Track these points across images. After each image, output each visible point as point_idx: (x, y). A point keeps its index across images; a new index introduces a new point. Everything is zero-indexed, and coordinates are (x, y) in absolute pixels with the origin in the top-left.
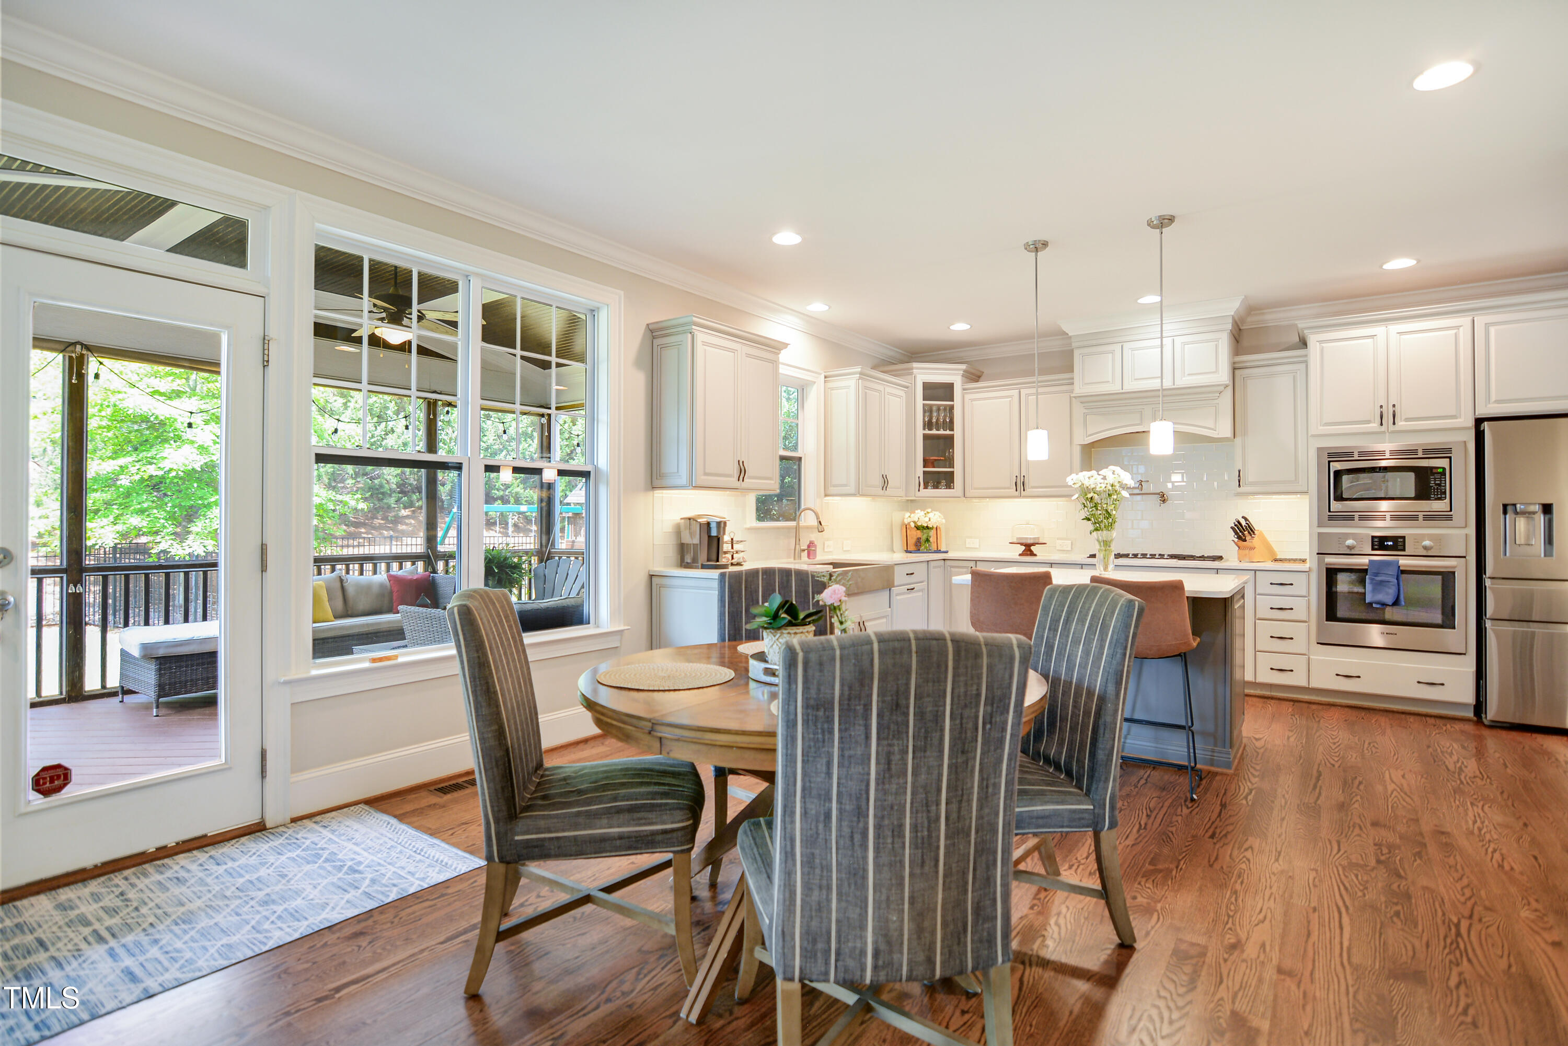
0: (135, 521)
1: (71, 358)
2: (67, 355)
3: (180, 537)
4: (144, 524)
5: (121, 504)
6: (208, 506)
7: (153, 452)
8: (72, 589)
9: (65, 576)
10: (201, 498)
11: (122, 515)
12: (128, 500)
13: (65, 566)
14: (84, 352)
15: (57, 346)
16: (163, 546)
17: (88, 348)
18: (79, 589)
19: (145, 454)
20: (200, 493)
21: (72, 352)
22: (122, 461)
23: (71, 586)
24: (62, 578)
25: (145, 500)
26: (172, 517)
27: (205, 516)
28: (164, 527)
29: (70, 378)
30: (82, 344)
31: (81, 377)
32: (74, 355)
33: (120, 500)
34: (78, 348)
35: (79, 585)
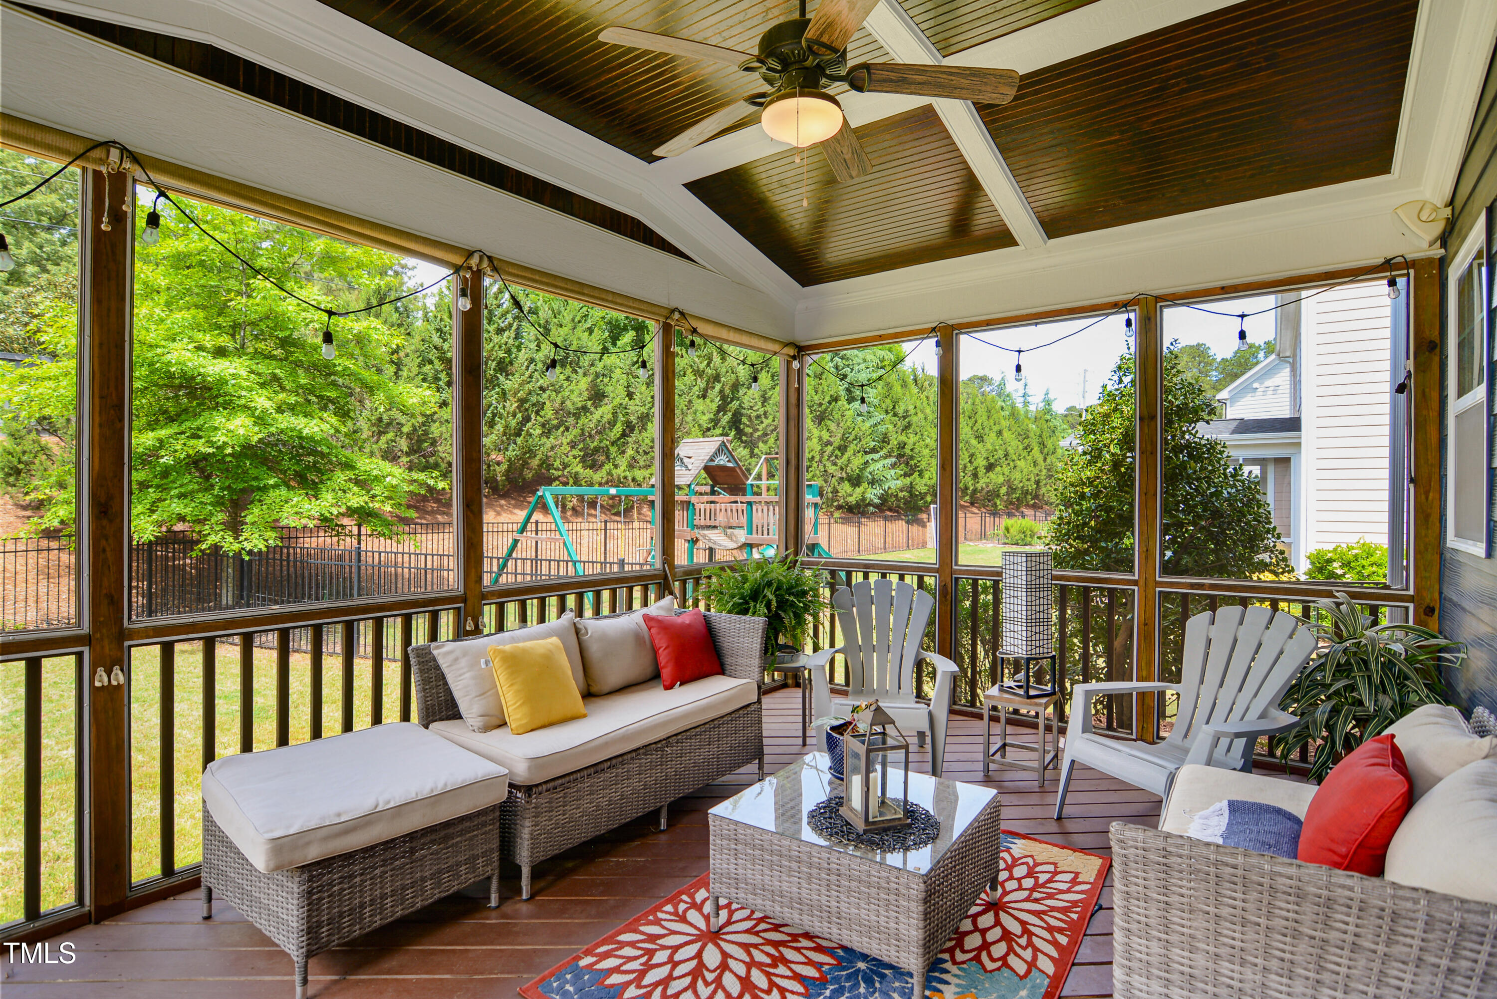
0: (178, 507)
1: (97, 174)
2: (91, 167)
3: (235, 526)
4: (188, 510)
5: (158, 486)
6: (265, 489)
7: (200, 421)
8: (101, 680)
9: (86, 650)
10: (256, 478)
11: (160, 500)
12: (165, 481)
13: (86, 629)
14: (127, 165)
15: (67, 144)
16: (212, 539)
17: (135, 158)
18: (118, 677)
19: (188, 424)
20: (253, 472)
21: (101, 161)
22: (163, 433)
23: (101, 671)
24: (80, 656)
25: (189, 481)
26: (219, 502)
27: (260, 501)
28: (211, 514)
29: (97, 221)
30: (123, 149)
31: (119, 219)
32: (104, 169)
33: (156, 481)
34: (115, 154)
35: (116, 670)
